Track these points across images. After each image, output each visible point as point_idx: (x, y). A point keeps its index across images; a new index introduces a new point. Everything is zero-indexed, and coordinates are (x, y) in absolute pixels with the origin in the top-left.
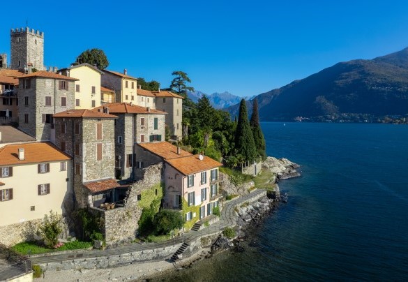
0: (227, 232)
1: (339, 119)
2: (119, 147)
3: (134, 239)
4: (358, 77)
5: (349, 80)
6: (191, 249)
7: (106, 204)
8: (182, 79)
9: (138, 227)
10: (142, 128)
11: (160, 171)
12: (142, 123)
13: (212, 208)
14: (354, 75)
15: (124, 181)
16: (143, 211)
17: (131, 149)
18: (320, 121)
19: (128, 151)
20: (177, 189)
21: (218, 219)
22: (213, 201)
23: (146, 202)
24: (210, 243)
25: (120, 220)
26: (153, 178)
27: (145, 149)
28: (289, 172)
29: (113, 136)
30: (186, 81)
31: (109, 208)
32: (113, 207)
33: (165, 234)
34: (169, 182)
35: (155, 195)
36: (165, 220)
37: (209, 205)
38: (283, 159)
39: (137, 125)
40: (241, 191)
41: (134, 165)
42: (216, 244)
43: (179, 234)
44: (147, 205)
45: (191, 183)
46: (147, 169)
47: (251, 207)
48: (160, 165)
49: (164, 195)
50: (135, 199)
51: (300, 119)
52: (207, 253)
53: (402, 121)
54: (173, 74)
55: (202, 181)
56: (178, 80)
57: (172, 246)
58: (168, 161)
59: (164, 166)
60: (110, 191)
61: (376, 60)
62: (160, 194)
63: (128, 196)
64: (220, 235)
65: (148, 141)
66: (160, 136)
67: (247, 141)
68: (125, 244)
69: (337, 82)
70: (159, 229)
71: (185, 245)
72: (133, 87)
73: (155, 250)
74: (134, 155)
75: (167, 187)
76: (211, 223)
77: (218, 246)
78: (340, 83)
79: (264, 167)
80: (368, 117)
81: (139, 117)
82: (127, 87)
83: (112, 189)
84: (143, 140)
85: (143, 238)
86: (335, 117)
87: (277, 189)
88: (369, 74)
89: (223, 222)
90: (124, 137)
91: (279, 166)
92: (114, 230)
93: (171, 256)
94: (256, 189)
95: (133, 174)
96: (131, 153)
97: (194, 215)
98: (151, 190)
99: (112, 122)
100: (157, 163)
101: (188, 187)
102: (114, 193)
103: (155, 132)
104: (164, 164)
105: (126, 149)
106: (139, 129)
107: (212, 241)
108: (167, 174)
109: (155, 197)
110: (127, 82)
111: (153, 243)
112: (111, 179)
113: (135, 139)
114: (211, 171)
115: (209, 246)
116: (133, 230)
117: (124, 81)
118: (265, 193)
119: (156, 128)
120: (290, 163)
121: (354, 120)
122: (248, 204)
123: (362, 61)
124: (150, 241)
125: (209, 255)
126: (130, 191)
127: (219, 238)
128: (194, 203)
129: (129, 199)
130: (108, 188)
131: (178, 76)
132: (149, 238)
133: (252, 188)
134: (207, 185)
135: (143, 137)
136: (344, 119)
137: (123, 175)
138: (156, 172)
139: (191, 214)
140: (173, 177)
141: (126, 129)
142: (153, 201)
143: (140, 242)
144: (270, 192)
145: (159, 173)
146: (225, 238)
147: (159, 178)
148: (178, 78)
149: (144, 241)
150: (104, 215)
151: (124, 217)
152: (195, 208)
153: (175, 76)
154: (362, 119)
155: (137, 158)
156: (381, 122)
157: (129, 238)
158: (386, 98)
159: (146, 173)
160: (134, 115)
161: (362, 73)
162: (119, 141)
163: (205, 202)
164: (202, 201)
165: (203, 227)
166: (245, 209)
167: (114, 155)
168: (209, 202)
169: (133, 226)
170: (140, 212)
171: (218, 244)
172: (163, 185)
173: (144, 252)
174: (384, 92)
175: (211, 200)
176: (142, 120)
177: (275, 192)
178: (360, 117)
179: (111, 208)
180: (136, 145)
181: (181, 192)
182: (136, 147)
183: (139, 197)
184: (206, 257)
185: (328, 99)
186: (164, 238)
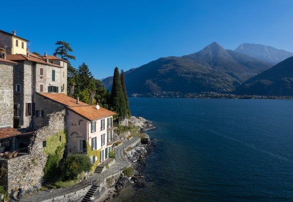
0: (126, 172)
1: (161, 95)
2: (18, 95)
3: (40, 187)
4: (172, 67)
5: (167, 70)
6: (100, 190)
7: (7, 153)
8: (64, 48)
9: (43, 175)
10: (41, 78)
11: (63, 117)
12: (42, 73)
13: (108, 152)
14: (170, 66)
15: (24, 129)
16: (48, 157)
17: (30, 98)
18: (149, 97)
19: (28, 100)
20: (81, 135)
21: (114, 161)
22: (109, 146)
23: (52, 148)
24: (114, 183)
25: (25, 168)
26: (57, 124)
27: (46, 98)
28: (148, 125)
29: (12, 82)
30: (68, 50)
31: (11, 156)
32: (15, 155)
33: (72, 179)
34: (72, 129)
35: (59, 142)
36: (74, 163)
37: (106, 149)
38: (140, 118)
39: (37, 74)
40: (122, 138)
41: (33, 115)
42: (119, 182)
43: (85, 178)
44: (52, 151)
45: (94, 129)
46: (51, 115)
47: (134, 151)
48: (63, 112)
49: (67, 142)
50: (40, 146)
51: (135, 95)
52: (113, 193)
53: (199, 96)
54: (57, 44)
55: (101, 127)
56: (61, 49)
57: (82, 190)
58: (71, 108)
59: (67, 113)
60: (10, 139)
61: (184, 57)
62: (64, 140)
63: (33, 143)
64: (121, 175)
65: (47, 91)
66: (58, 87)
67: (120, 100)
68: (31, 193)
69: (159, 70)
70: (68, 173)
71: (95, 187)
72: (23, 47)
73: (67, 195)
74: (33, 104)
75: (70, 133)
76: (110, 165)
77: (122, 185)
78: (161, 71)
79: (130, 123)
80: (179, 94)
81: (38, 67)
82: (17, 45)
83: (12, 137)
84: (42, 90)
85: (49, 185)
86: (159, 94)
87: (147, 137)
88: (179, 66)
89: (119, 163)
90: (23, 85)
91: (139, 122)
92: (18, 180)
93: (82, 199)
94: (132, 138)
95: (32, 123)
96: (30, 102)
97: (96, 159)
98: (55, 137)
99: (11, 68)
100: (60, 111)
101: (92, 132)
102: (14, 142)
103: (53, 84)
104: (66, 111)
105: (25, 97)
106: (38, 79)
107: (116, 180)
108: (70, 121)
109: (60, 144)
110: (17, 41)
111: (61, 189)
112: (9, 128)
113: (34, 88)
114: (108, 119)
115: (113, 186)
116: (39, 178)
117: (14, 40)
118: (139, 140)
119: (53, 79)
120: (145, 120)
121: (170, 96)
122: (131, 149)
123: (175, 57)
124: (58, 187)
125: (116, 193)
126: (35, 137)
127: (120, 178)
128: (96, 148)
129: (34, 146)
130: (8, 136)
131: (61, 45)
132: (57, 184)
133: (130, 137)
134: (105, 132)
135: (42, 86)
136: (164, 95)
137: (22, 124)
138: (60, 119)
139: (94, 157)
140: (77, 124)
141: (25, 77)
142: (58, 147)
143: (47, 189)
144: (144, 139)
145: (63, 120)
146: (126, 177)
147: (63, 125)
148: (61, 47)
149: (52, 188)
150: (7, 164)
151: (29, 165)
152: (97, 152)
153: (58, 46)
154: (175, 95)
155: (36, 106)
156: (187, 97)
157: (34, 187)
158: (189, 82)
159: (51, 119)
160: (34, 64)
161: (175, 65)
162: (16, 90)
163: (103, 146)
164: (102, 145)
165: (104, 169)
166: (130, 152)
167: (13, 103)
168: (106, 147)
169: (38, 173)
170: (45, 159)
171: (121, 182)
172: (66, 131)
173: (55, 199)
174: (188, 78)
175: (108, 145)
176: (42, 70)
177: (147, 139)
178: (174, 94)
179: (13, 157)
180: (35, 94)
181: (85, 137)
182: (35, 96)
183: (44, 144)
184: (114, 196)
185: (154, 82)
186: (72, 183)
